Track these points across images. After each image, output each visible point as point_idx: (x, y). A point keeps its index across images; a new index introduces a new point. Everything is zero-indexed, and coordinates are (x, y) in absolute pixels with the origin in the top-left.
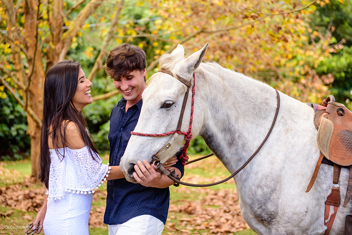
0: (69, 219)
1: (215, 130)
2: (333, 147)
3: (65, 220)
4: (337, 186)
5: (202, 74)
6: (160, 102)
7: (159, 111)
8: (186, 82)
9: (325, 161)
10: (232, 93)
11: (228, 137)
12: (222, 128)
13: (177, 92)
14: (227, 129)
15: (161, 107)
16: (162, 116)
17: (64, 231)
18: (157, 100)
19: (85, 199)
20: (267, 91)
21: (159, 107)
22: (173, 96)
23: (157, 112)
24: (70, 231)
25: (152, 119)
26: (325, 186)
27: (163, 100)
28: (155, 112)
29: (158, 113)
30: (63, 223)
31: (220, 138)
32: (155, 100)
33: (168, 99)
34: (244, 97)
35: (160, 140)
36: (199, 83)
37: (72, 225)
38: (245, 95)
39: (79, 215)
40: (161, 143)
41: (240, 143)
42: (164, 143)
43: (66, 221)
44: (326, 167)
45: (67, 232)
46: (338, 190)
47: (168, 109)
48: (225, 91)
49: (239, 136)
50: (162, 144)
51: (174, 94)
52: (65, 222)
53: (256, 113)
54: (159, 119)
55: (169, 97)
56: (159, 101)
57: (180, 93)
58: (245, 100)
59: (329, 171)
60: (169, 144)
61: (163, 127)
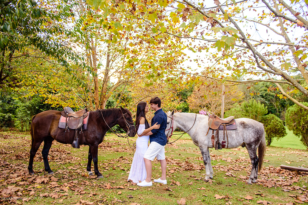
1: (180, 126)
2: (212, 125)
3: (142, 142)
4: (213, 134)
5: (175, 116)
8: (171, 118)
9: (210, 129)
10: (183, 118)
11: (184, 127)
13: (170, 120)
14: (183, 125)
20: (193, 115)
26: (210, 134)
31: (182, 127)
36: (174, 118)
41: (187, 127)
44: (210, 130)
46: (214, 135)
47: (168, 124)
48: (181, 118)
59: (212, 131)
60: (169, 131)
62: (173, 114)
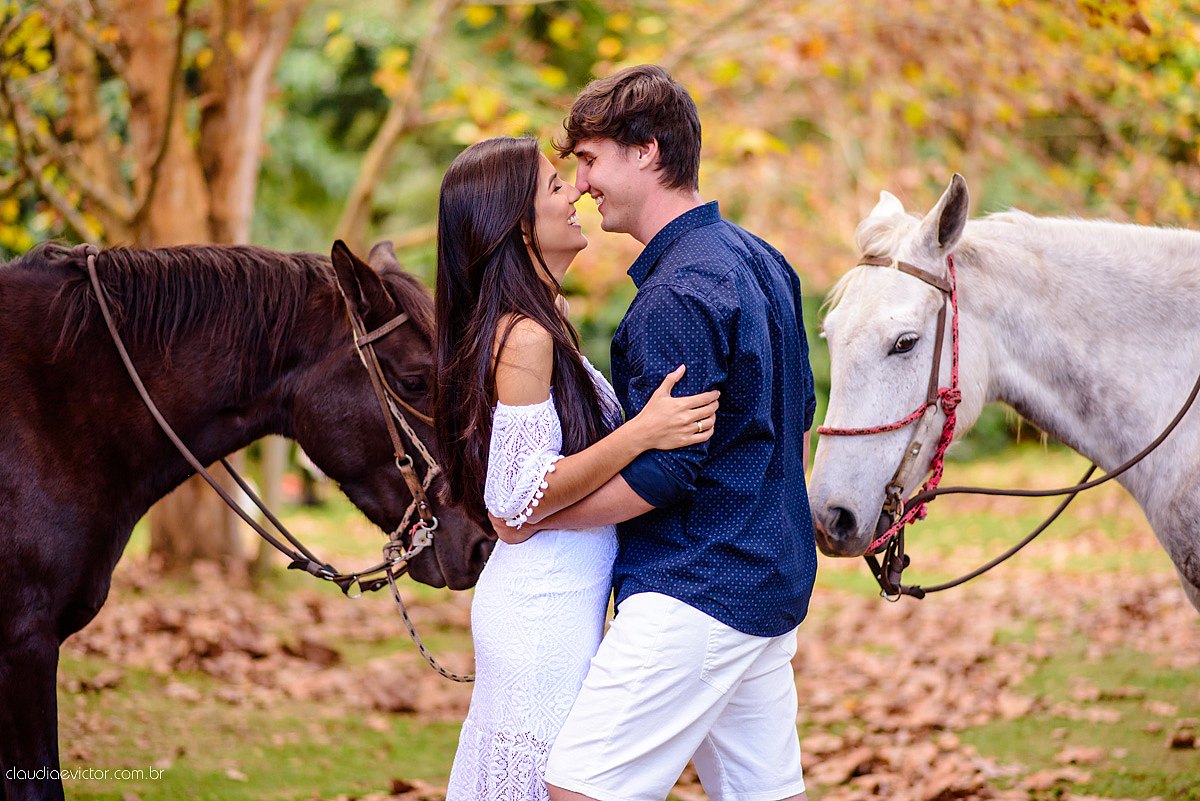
0: (546, 598)
3: (535, 597)
5: (973, 257)
6: (885, 340)
7: (885, 363)
8: (935, 280)
10: (1068, 284)
11: (1072, 396)
12: (1050, 379)
13: (921, 309)
14: (1065, 378)
15: (890, 354)
16: (893, 375)
17: (529, 630)
18: (877, 337)
19: (599, 543)
21: (886, 354)
22: (914, 319)
23: (879, 368)
24: (545, 633)
25: (869, 387)
27: (892, 333)
28: (874, 368)
29: (882, 368)
30: (528, 606)
31: (1051, 403)
32: (870, 336)
33: (905, 329)
34: (1111, 283)
35: (893, 438)
36: (965, 278)
37: (552, 615)
38: (1115, 277)
39: (575, 590)
40: (898, 446)
41: (1110, 407)
42: (903, 446)
43: (536, 602)
45: (537, 632)
47: (908, 354)
49: (1103, 391)
50: (900, 449)
51: (916, 314)
52: (533, 605)
53: (1159, 318)
54: (886, 383)
55: (906, 324)
56: (881, 339)
57: (929, 310)
58: (1117, 291)
60: (917, 444)
61: (898, 402)
62: (948, 225)
